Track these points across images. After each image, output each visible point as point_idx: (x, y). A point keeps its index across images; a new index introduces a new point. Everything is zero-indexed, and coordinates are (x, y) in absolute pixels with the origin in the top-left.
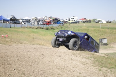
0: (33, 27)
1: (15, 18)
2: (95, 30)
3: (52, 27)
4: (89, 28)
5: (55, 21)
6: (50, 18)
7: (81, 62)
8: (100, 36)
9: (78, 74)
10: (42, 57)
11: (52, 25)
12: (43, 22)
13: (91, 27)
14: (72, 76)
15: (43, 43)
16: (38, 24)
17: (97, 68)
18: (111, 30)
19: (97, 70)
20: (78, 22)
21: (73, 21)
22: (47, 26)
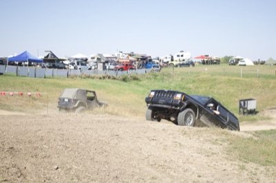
0: (93, 75)
1: (55, 56)
2: (229, 80)
3: (135, 75)
4: (216, 77)
5: (141, 62)
6: (130, 55)
7: (200, 151)
8: (240, 93)
9: (195, 177)
10: (116, 141)
11: (134, 71)
12: (116, 65)
13: (220, 74)
14: (183, 180)
15: (116, 111)
16: (104, 68)
17: (236, 163)
18: (264, 80)
19: (237, 167)
20: (193, 64)
21: (180, 61)
22: (125, 72)
